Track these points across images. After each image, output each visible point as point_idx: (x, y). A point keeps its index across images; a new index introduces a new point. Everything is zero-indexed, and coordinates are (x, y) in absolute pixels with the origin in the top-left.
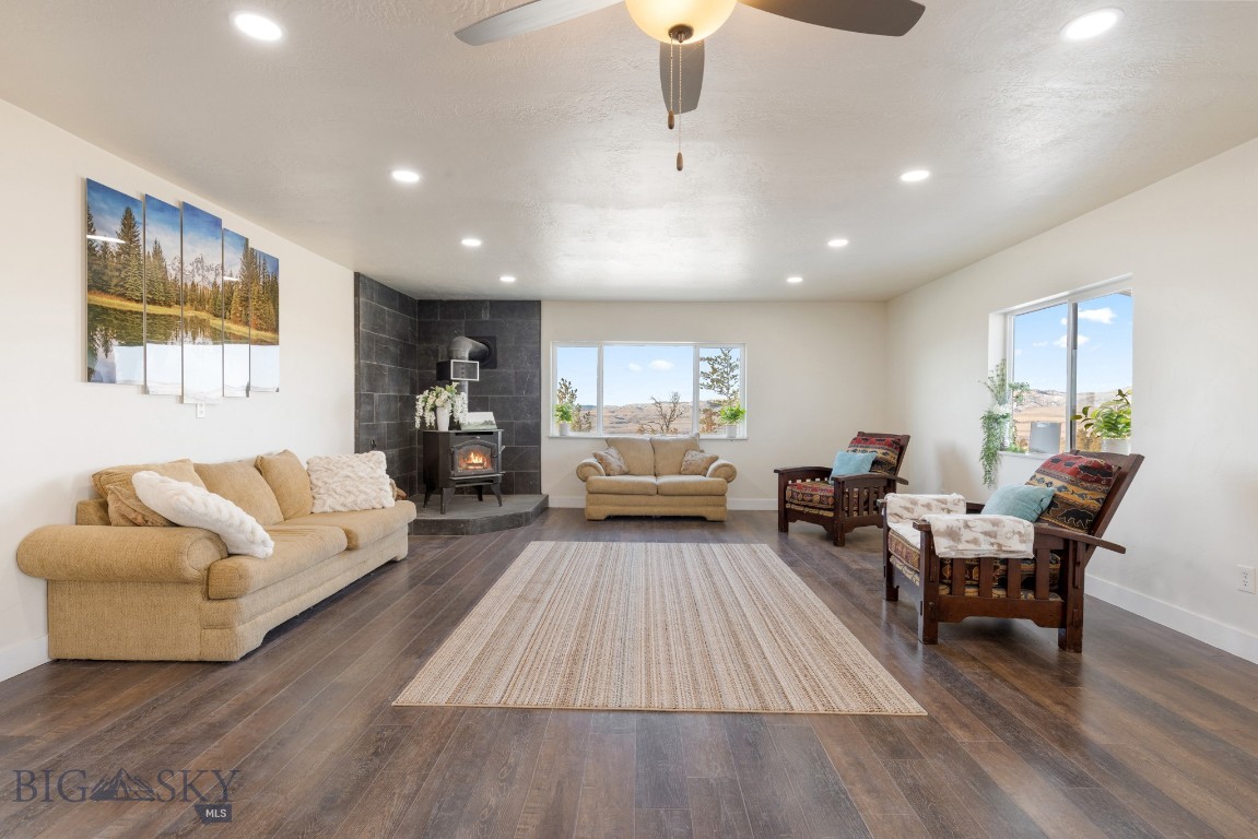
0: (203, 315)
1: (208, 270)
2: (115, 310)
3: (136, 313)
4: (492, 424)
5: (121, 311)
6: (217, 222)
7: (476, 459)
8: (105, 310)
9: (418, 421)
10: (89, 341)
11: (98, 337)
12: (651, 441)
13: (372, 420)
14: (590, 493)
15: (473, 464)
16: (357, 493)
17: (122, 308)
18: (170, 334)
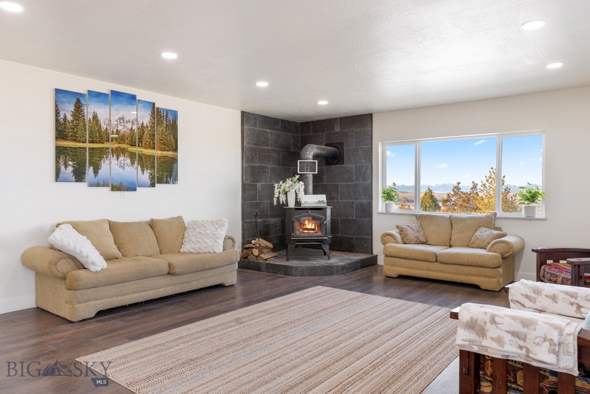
0: (124, 146)
1: (127, 122)
2: (70, 147)
3: (83, 148)
4: (324, 203)
5: (74, 148)
6: (133, 98)
7: (309, 225)
8: (65, 148)
9: (275, 200)
10: (56, 163)
11: (62, 161)
12: (450, 218)
13: (255, 199)
14: (386, 256)
15: (307, 229)
16: (202, 243)
17: (74, 146)
18: (103, 157)
